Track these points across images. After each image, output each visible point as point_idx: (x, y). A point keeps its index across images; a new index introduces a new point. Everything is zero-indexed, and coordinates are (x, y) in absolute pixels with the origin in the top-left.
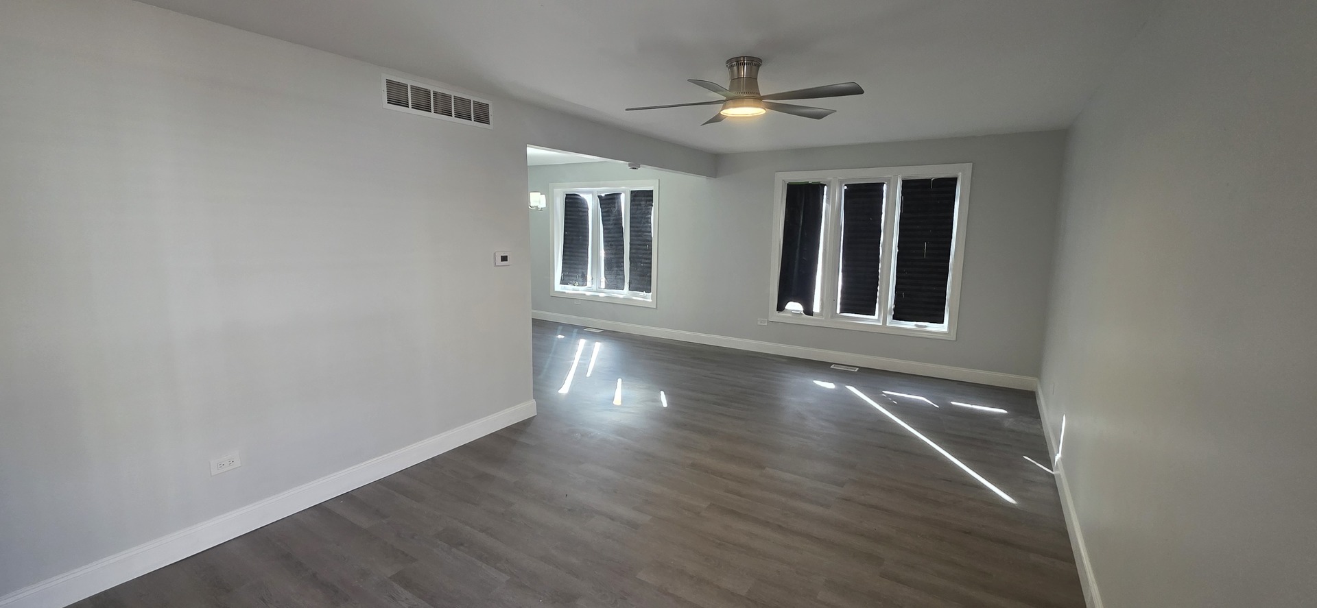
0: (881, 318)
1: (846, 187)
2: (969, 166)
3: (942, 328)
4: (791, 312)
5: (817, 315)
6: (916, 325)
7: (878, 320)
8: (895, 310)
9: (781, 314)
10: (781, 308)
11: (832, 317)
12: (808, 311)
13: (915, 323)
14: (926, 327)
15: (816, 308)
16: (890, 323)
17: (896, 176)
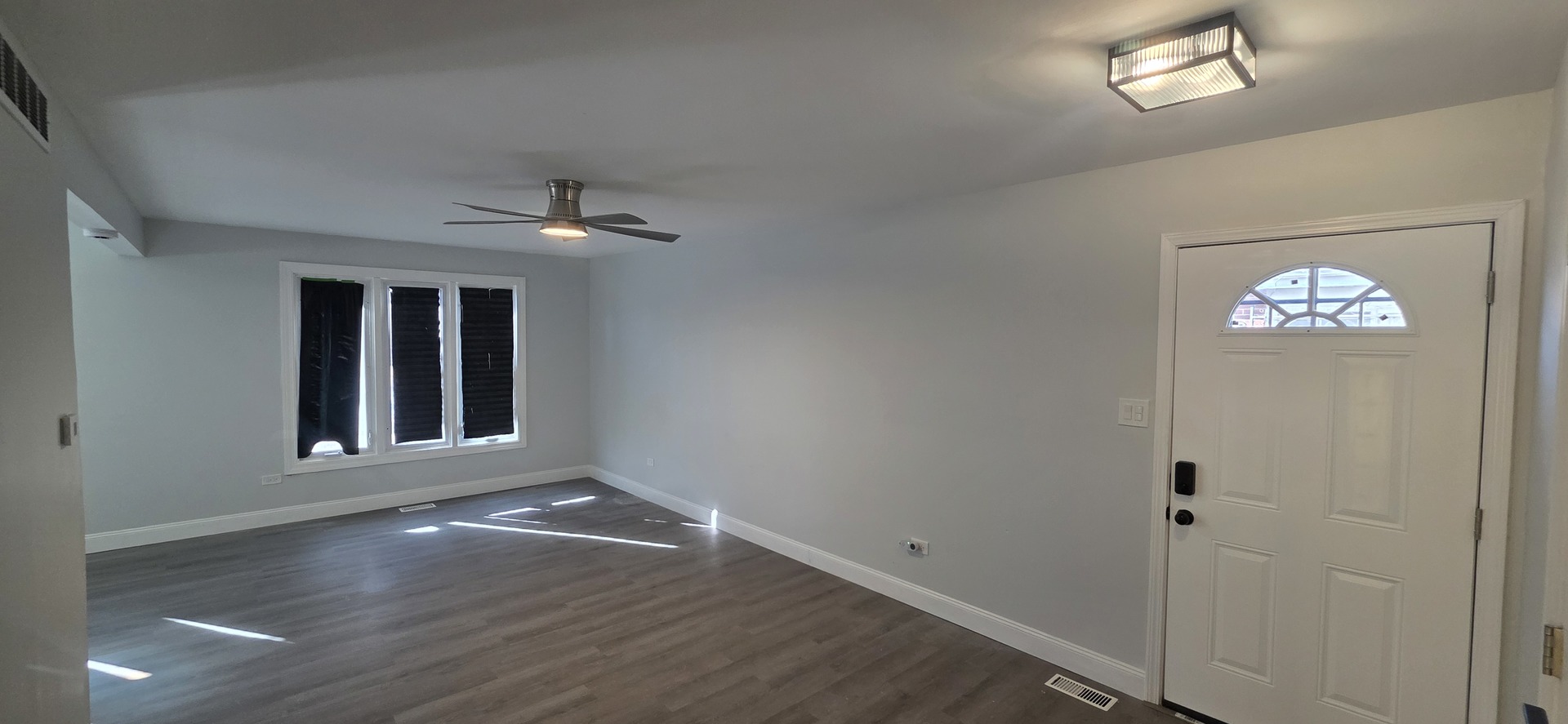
0: (451, 438)
1: (391, 290)
2: (522, 280)
3: (512, 438)
4: (321, 455)
5: (365, 451)
6: (488, 440)
7: (446, 443)
8: (465, 427)
9: (306, 461)
10: (304, 451)
11: (387, 450)
12: (351, 449)
13: (487, 438)
14: (496, 440)
15: (363, 442)
16: (460, 443)
17: (453, 283)
